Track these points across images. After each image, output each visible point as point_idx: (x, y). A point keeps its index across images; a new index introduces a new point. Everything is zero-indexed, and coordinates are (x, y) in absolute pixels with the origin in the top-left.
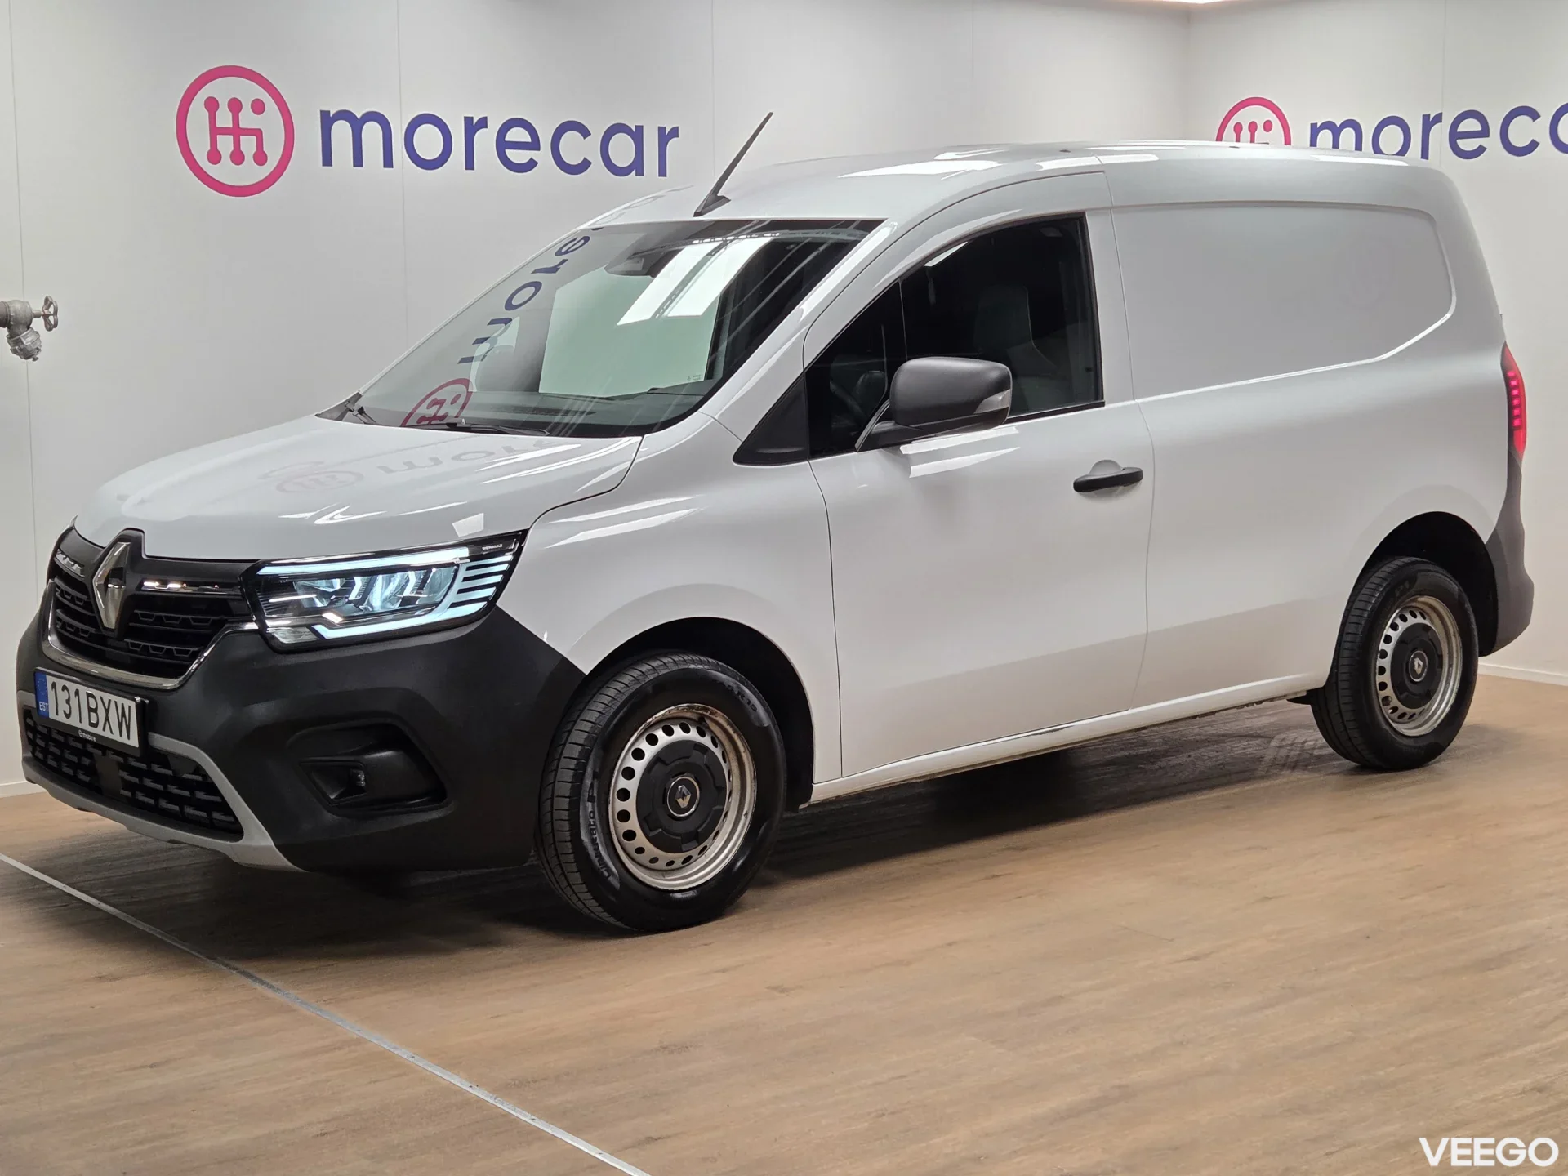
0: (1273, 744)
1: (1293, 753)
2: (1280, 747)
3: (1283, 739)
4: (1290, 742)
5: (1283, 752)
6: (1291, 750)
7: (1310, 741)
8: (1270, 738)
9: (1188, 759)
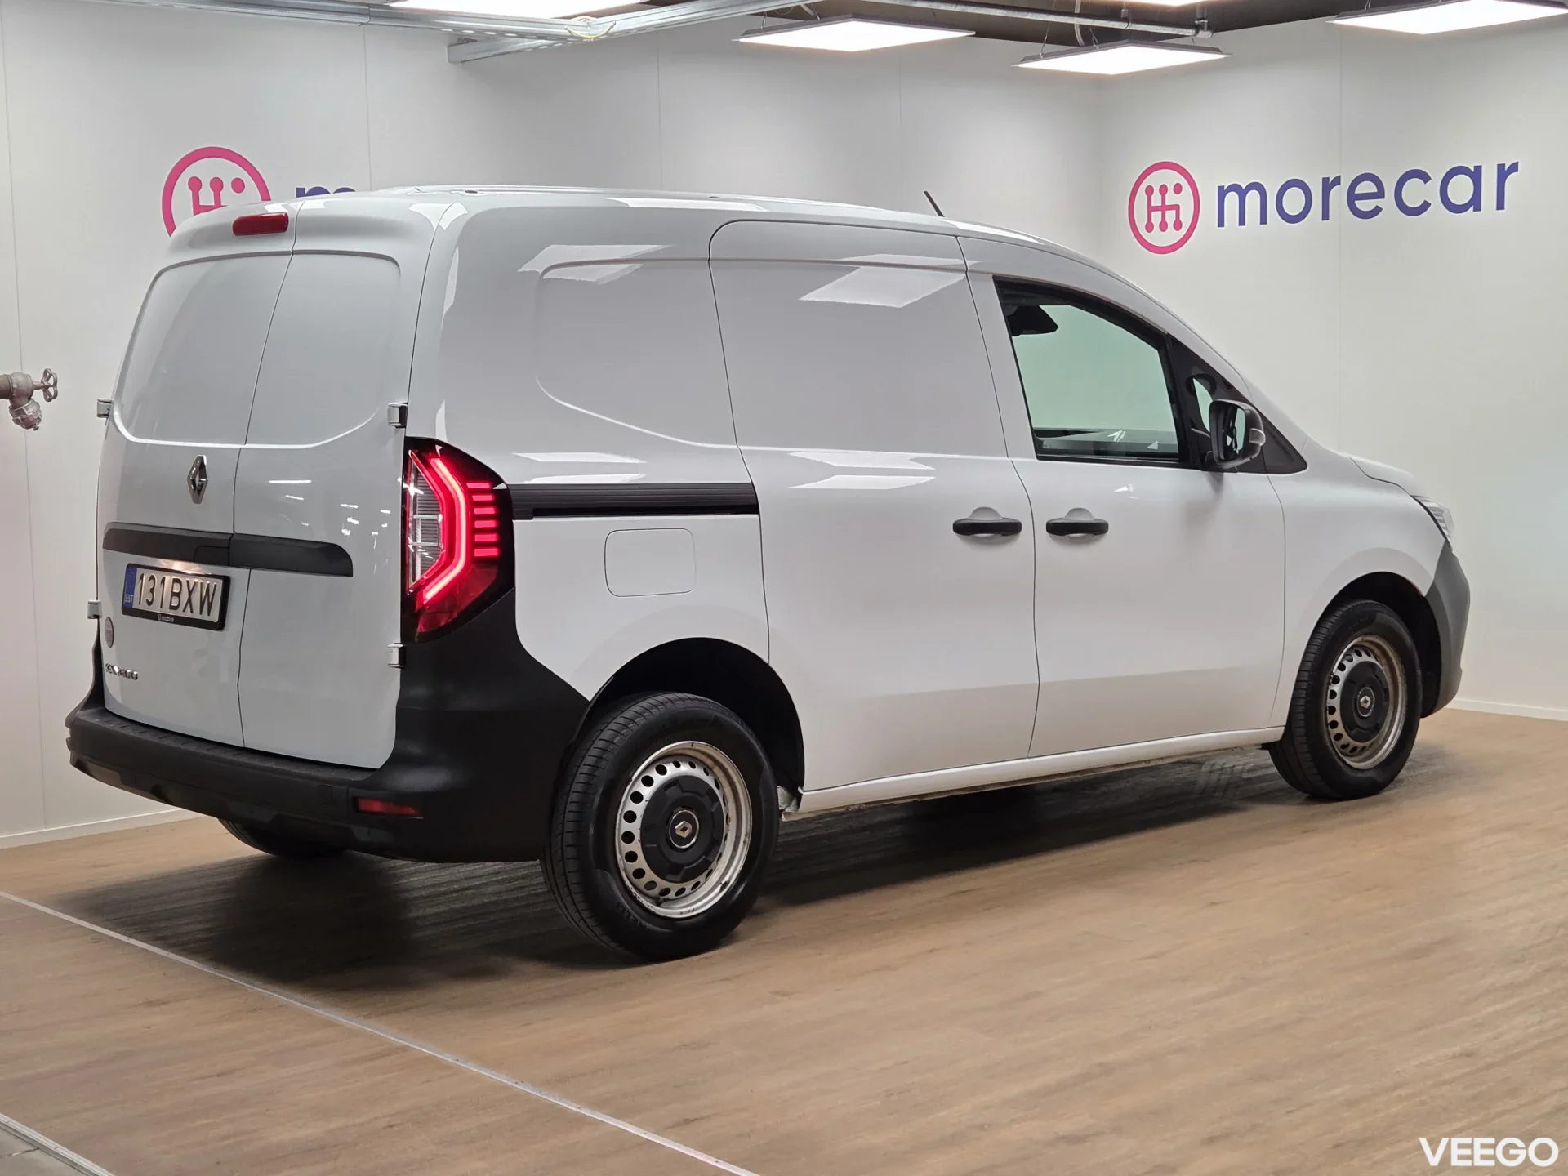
0: (1204, 769)
1: (1223, 776)
2: (1211, 772)
3: (1214, 765)
4: (1219, 767)
5: (1215, 777)
6: (1221, 774)
7: (1239, 765)
8: (1200, 764)
9: (1128, 785)
